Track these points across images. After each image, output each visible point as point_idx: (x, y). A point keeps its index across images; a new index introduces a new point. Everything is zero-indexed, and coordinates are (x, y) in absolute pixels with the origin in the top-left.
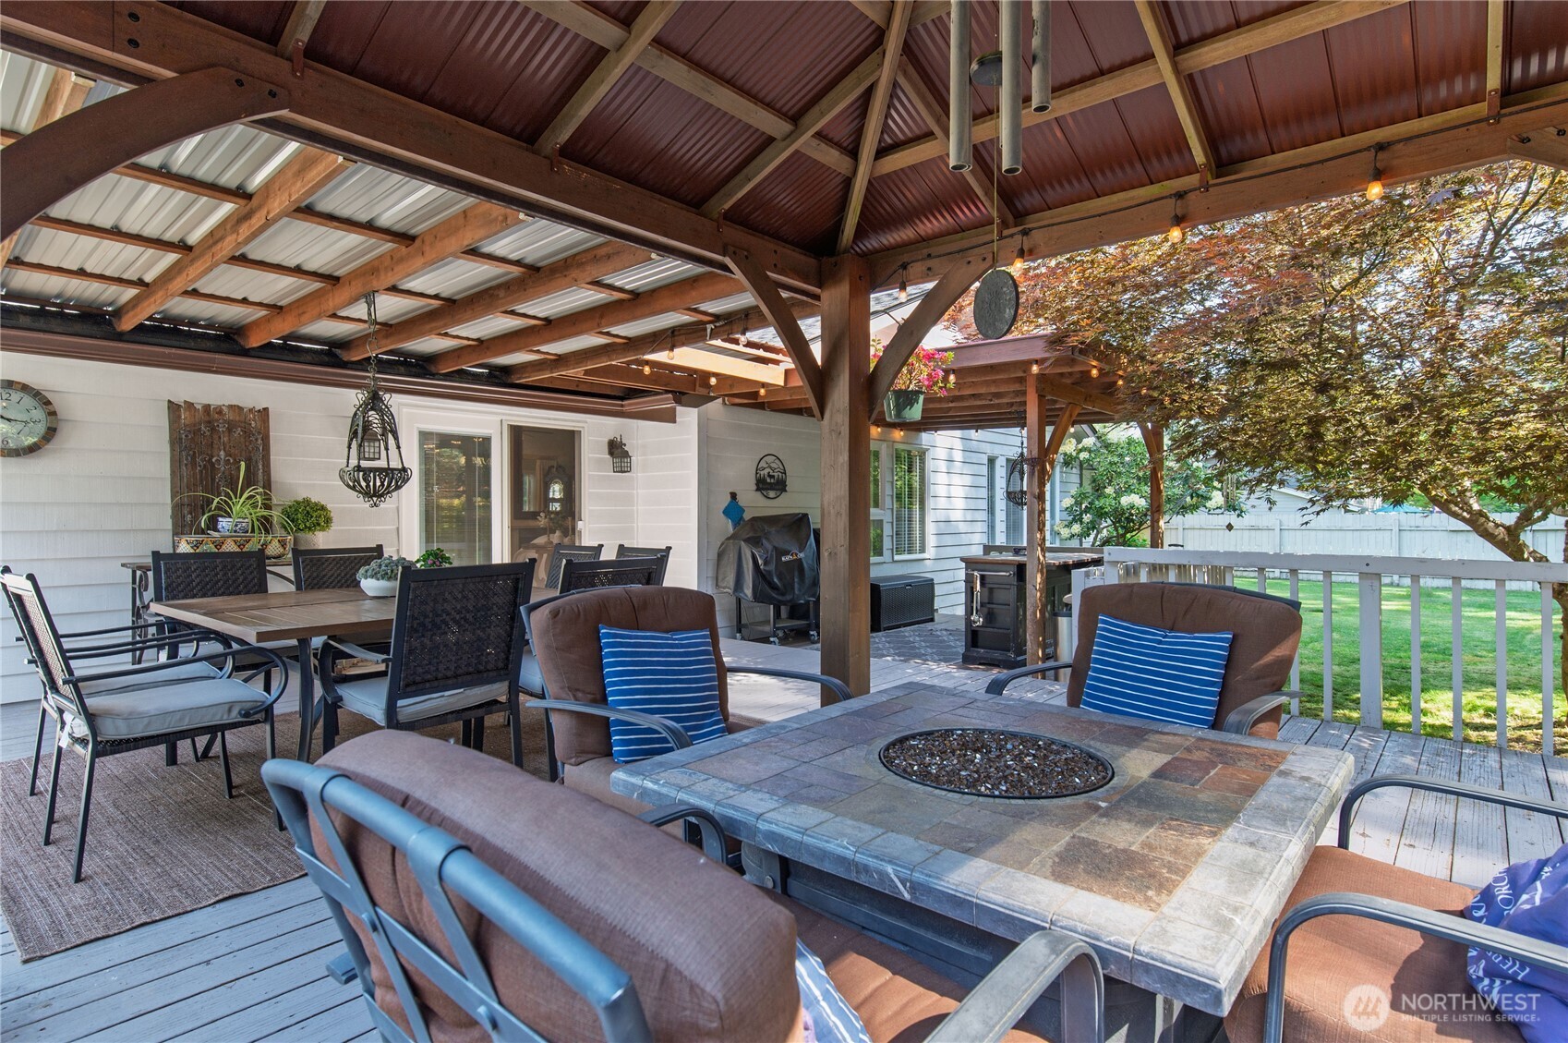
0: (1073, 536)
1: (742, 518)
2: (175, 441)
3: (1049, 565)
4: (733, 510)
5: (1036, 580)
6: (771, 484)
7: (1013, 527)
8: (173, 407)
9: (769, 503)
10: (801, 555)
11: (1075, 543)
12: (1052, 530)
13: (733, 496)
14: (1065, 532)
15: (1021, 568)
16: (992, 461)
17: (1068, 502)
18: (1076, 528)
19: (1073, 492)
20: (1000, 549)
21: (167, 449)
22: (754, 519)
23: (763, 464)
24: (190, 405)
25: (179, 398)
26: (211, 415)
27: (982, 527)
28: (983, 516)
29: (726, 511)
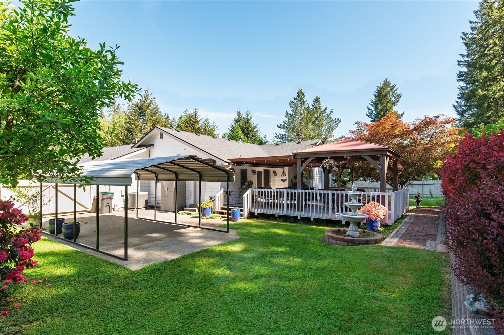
1: (293, 183)
2: (241, 174)
8: (241, 169)
13: (292, 179)
14: (334, 185)
26: (244, 170)
29: (291, 182)
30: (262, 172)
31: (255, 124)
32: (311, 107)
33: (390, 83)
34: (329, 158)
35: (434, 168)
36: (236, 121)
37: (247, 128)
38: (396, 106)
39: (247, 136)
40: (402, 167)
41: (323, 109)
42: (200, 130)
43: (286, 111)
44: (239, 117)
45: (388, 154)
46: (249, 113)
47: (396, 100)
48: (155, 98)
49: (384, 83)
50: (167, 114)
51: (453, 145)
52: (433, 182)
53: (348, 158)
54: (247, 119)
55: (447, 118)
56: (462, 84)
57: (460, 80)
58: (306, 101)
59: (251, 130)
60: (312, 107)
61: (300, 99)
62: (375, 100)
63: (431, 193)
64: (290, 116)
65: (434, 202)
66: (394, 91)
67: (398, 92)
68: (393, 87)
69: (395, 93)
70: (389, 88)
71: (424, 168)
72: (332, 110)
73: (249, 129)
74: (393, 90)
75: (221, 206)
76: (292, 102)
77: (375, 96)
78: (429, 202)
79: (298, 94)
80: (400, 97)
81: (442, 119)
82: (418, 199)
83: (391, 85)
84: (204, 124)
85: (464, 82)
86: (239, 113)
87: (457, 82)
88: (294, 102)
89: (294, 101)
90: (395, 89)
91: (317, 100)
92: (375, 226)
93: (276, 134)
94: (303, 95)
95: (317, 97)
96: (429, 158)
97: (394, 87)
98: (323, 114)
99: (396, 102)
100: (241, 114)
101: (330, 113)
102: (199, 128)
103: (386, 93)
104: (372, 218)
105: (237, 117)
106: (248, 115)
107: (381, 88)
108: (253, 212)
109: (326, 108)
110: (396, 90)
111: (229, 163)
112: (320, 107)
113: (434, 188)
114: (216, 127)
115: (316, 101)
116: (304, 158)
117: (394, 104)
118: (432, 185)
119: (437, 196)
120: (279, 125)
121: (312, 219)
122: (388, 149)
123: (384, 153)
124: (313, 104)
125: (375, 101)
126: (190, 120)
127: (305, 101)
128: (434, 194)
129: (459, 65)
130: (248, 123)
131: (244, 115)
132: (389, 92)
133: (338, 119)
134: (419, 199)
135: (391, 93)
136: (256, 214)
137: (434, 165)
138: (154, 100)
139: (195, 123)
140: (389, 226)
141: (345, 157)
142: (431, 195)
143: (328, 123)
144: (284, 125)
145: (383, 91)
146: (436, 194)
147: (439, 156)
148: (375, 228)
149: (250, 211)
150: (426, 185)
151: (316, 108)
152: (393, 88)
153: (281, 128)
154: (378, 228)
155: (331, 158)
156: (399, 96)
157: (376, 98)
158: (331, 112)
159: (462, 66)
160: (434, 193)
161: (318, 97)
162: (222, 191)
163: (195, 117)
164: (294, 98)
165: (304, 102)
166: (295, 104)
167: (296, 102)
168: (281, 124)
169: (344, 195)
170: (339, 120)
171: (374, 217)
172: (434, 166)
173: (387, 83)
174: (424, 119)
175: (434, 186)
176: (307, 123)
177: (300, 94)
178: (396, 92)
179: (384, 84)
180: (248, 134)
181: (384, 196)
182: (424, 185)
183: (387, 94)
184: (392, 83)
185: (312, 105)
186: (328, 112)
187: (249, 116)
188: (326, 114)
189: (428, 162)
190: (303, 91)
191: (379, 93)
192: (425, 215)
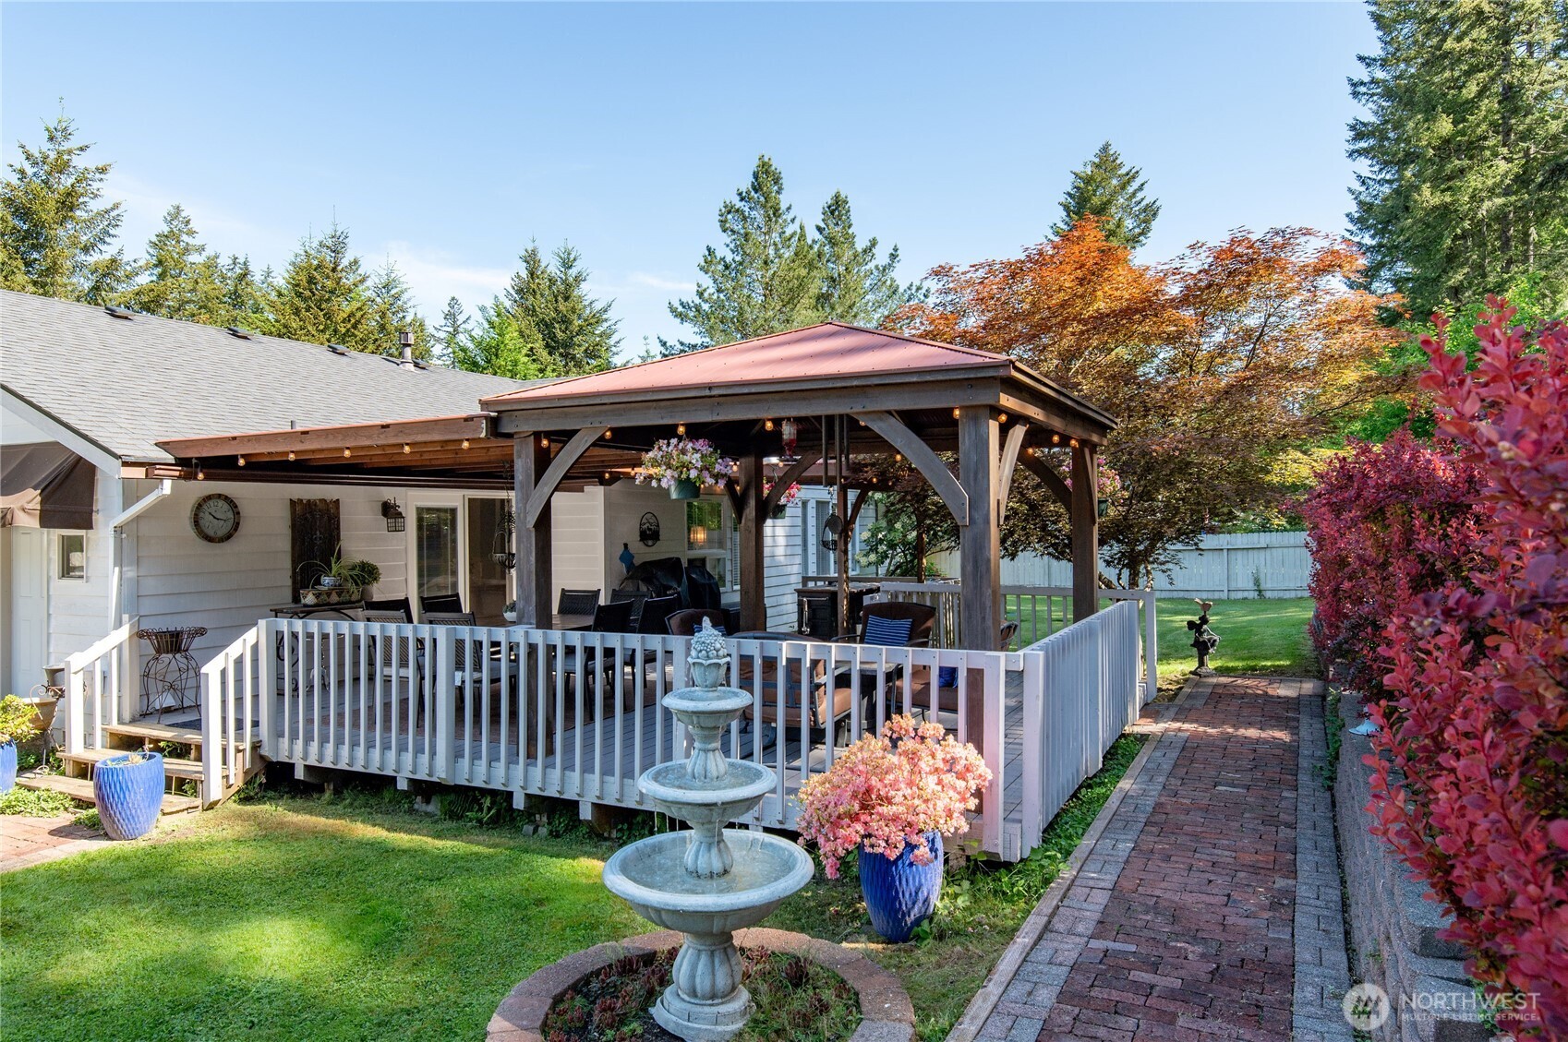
0: (870, 564)
1: (632, 563)
2: (293, 526)
3: (851, 593)
4: (627, 556)
5: (844, 605)
6: (650, 535)
7: (822, 561)
8: (292, 503)
9: (648, 549)
10: (679, 589)
11: (871, 572)
12: (853, 559)
13: (626, 545)
14: (864, 561)
15: (834, 595)
16: (805, 504)
17: (866, 535)
18: (873, 557)
19: (870, 526)
20: (815, 579)
21: (288, 532)
22: (645, 564)
23: (644, 521)
24: (301, 501)
25: (295, 498)
26: (310, 505)
27: (798, 560)
28: (799, 550)
29: (622, 558)
30: (453, 511)
31: (598, 306)
32: (812, 234)
33: (1118, 162)
34: (681, 430)
35: (1272, 487)
36: (520, 291)
37: (565, 321)
38: (1139, 249)
39: (561, 355)
40: (1118, 484)
41: (860, 244)
42: (355, 326)
43: (709, 249)
44: (532, 274)
45: (1007, 401)
46: (572, 257)
47: (1139, 226)
48: (103, 170)
49: (1097, 160)
50: (241, 260)
51: (1351, 376)
52: (1263, 539)
53: (788, 431)
54: (564, 282)
55: (1326, 244)
56: (1364, 166)
57: (1357, 151)
58: (789, 208)
59: (581, 331)
60: (818, 236)
61: (762, 199)
62: (1066, 223)
63: (1257, 582)
64: (721, 267)
65: (1270, 631)
66: (1134, 194)
67: (1148, 196)
68: (1131, 177)
69: (1138, 199)
70: (1114, 182)
71: (1226, 485)
72: (896, 250)
73: (571, 323)
74: (1130, 190)
75: (115, 726)
76: (729, 212)
77: (1066, 208)
78: (1247, 630)
79: (756, 176)
80: (1155, 215)
81: (1307, 252)
82: (1201, 634)
83: (1123, 171)
84: (378, 299)
85: (1373, 158)
86: (531, 260)
87: (1349, 160)
88: (737, 211)
89: (739, 204)
90: (1135, 185)
91: (836, 209)
92: (906, 891)
93: (664, 344)
94: (777, 181)
95: (837, 196)
96: (1251, 439)
97: (1134, 177)
98: (859, 264)
99: (1140, 234)
100: (543, 265)
101: (886, 261)
102: (352, 315)
103: (1105, 199)
104: (888, 840)
105: (524, 274)
106: (567, 264)
107: (1088, 180)
108: (283, 757)
109: (874, 243)
110: (1141, 188)
111: (149, 465)
112: (850, 239)
113: (1268, 562)
114: (461, 318)
115: (832, 213)
116: (548, 434)
117: (1134, 240)
118: (1262, 553)
119: (1281, 594)
120: (680, 309)
121: (586, 813)
122: (1002, 372)
123: (984, 398)
124: (823, 225)
125: (1065, 227)
126: (311, 280)
127: (783, 207)
128: (1269, 586)
129: (1355, 94)
130: (566, 298)
131: (551, 265)
132: (1114, 194)
133: (919, 289)
134: (1206, 637)
135: (1122, 200)
136: (300, 774)
137: (1268, 472)
138: (98, 176)
139: (332, 292)
140: (1008, 866)
141: (769, 425)
142: (1260, 591)
143: (878, 305)
144: (698, 308)
145: (1095, 191)
146: (1275, 586)
147: (1294, 425)
148: (905, 900)
149: (265, 751)
150: (1239, 553)
151: (832, 241)
152: (1128, 182)
153: (682, 317)
154: (926, 900)
155: (695, 432)
156: (1150, 212)
157: (1068, 215)
158: (893, 256)
159: (1364, 101)
160: (1269, 581)
161: (843, 196)
162: (124, 633)
163: (334, 270)
164: (740, 194)
165: (776, 211)
166: (745, 219)
167: (747, 209)
168: (684, 300)
169: (758, 663)
170: (923, 291)
171: (898, 837)
172: (1268, 478)
173: (1106, 161)
174: (1225, 246)
175: (1268, 557)
176: (791, 299)
177: (765, 180)
178: (1139, 196)
179: (1098, 166)
180: (568, 344)
181: (983, 670)
182: (1232, 553)
183: (1109, 202)
184: (1127, 162)
185: (819, 229)
186: (881, 257)
187: (573, 272)
188: (871, 265)
189: (1245, 461)
190: (776, 165)
191: (1079, 198)
192: (1229, 738)
